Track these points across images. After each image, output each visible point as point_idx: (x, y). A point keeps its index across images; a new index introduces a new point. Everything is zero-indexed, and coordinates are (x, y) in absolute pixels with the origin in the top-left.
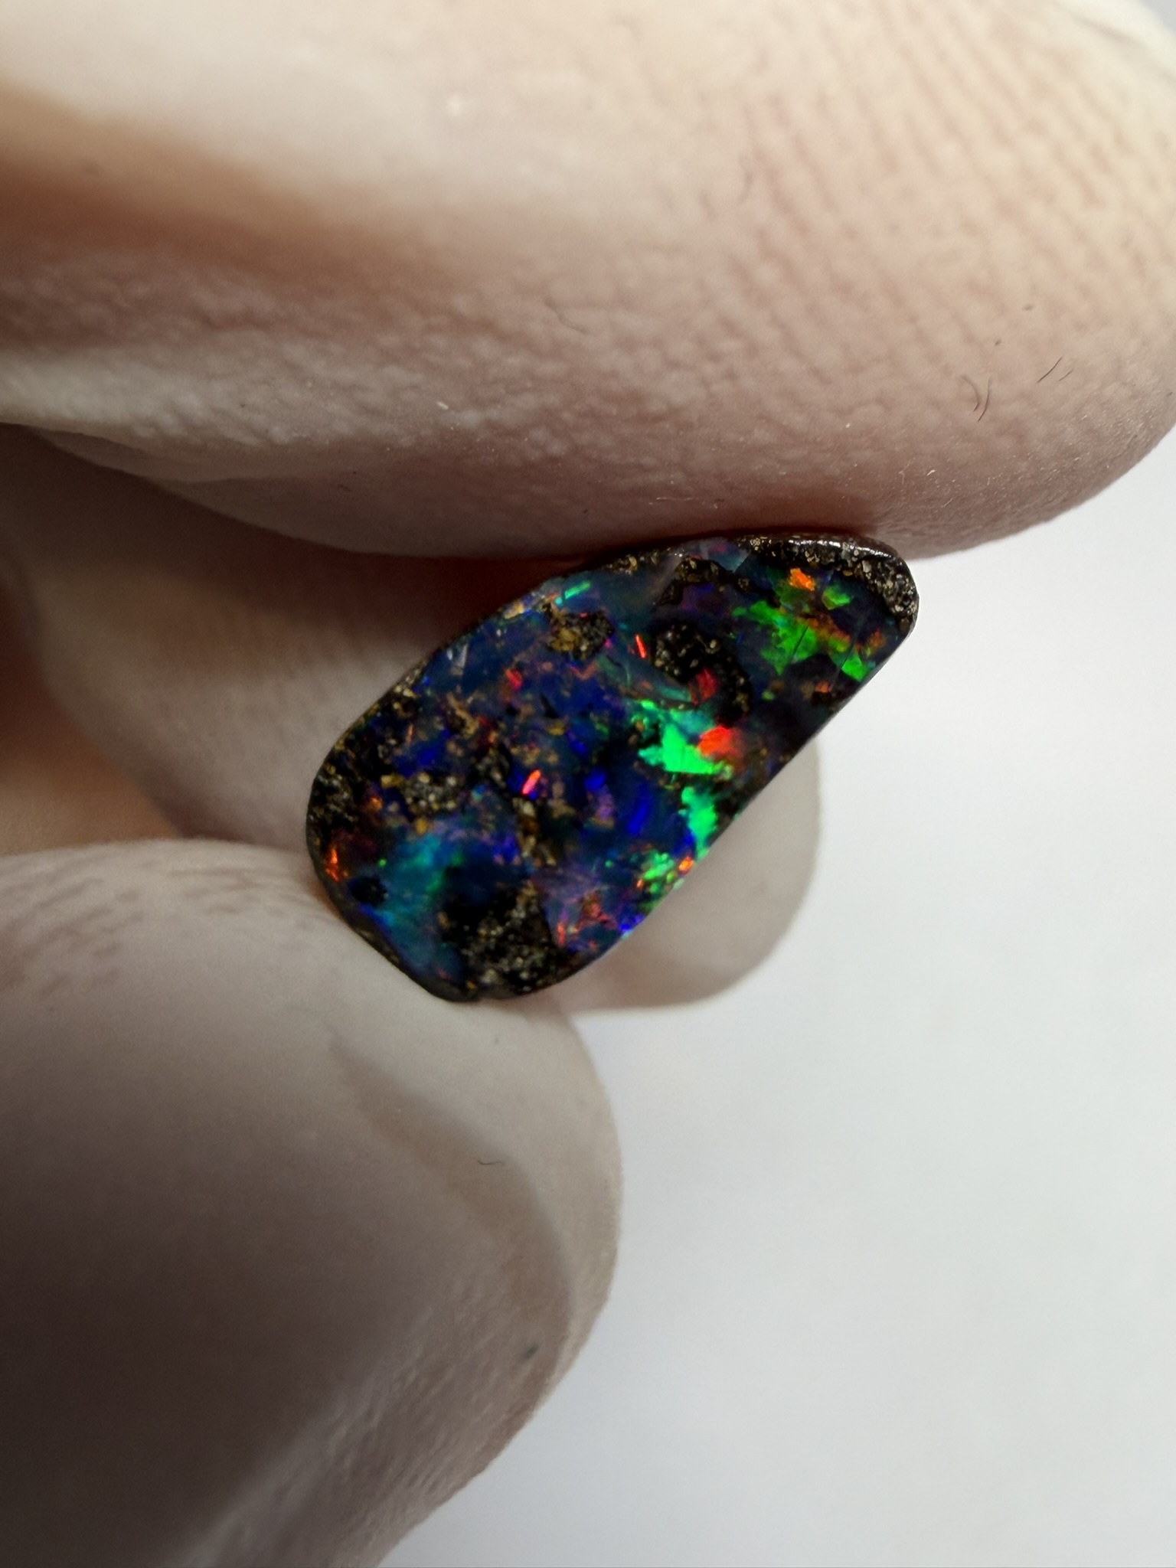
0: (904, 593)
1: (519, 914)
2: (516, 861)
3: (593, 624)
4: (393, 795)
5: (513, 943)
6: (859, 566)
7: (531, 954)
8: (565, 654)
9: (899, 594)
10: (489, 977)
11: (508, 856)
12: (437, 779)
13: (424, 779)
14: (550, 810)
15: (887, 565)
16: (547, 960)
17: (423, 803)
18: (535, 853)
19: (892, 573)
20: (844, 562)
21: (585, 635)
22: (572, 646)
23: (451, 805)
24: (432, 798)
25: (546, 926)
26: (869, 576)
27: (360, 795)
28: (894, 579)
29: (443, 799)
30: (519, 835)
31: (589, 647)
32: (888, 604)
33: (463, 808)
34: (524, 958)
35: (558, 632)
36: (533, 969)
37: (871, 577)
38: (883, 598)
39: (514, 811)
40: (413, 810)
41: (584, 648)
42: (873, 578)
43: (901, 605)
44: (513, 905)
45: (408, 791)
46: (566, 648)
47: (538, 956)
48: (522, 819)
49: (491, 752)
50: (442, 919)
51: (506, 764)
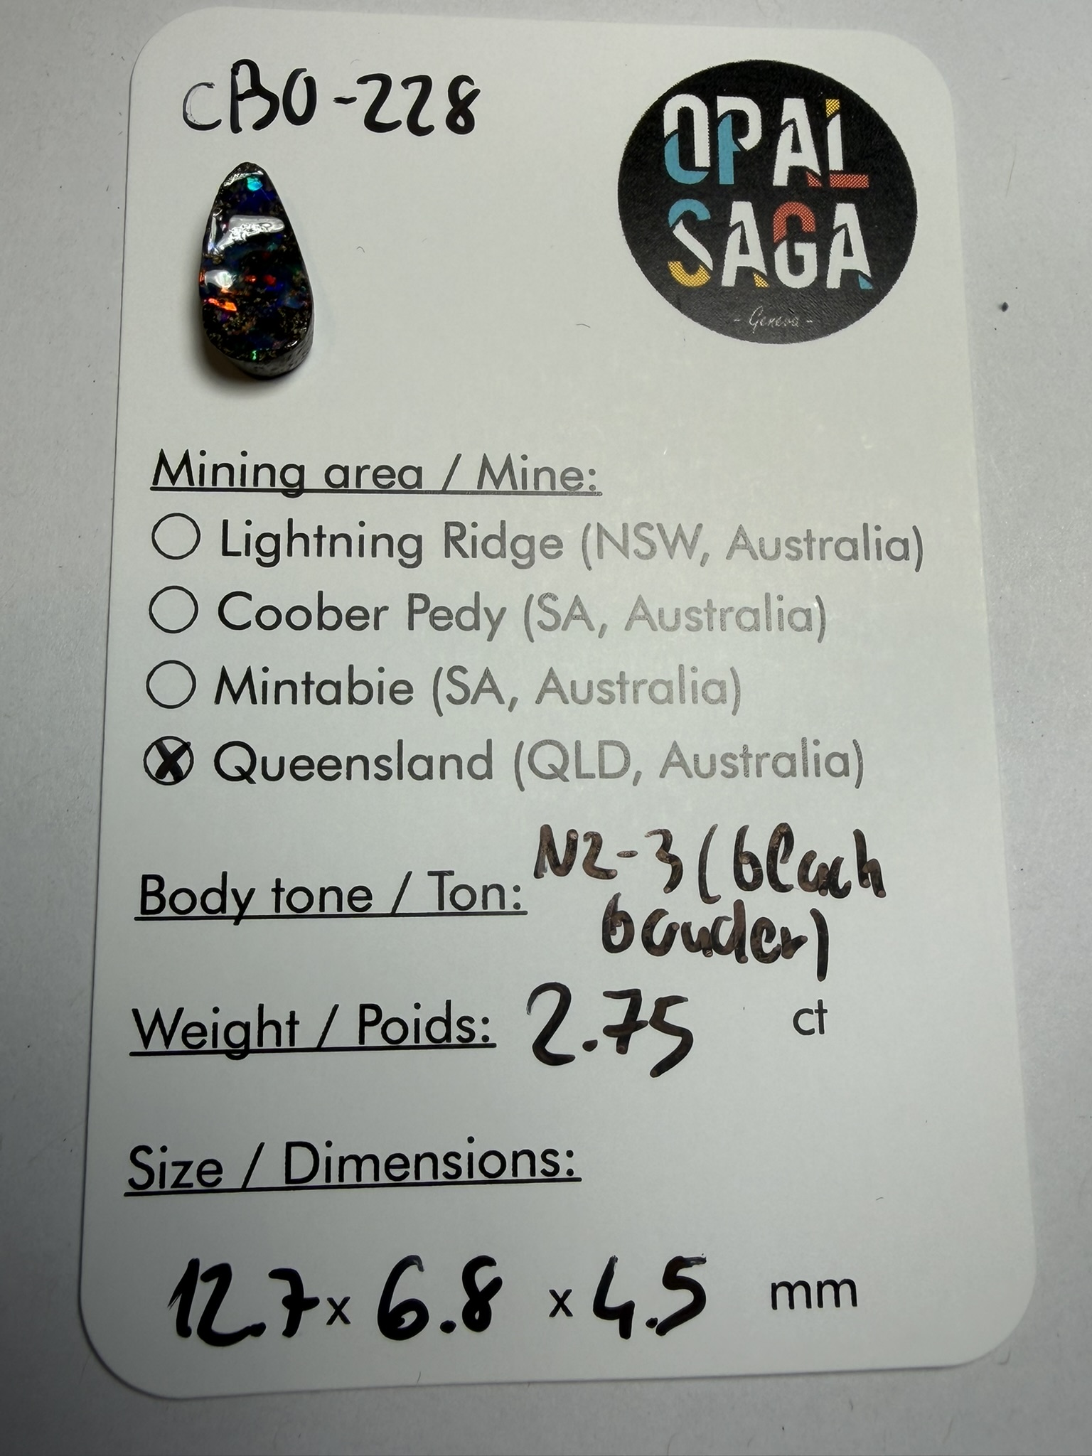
1: (284, 315)
2: (271, 310)
8: (221, 263)
9: (251, 166)
10: (295, 331)
11: (268, 312)
12: (234, 316)
13: (231, 319)
14: (263, 294)
16: (301, 313)
17: (238, 324)
18: (271, 303)
23: (244, 318)
24: (239, 321)
25: (292, 309)
27: (223, 334)
28: (246, 165)
29: (241, 319)
30: (264, 306)
33: (246, 316)
34: (297, 320)
36: (301, 319)
44: (281, 315)
47: (298, 316)
48: (260, 303)
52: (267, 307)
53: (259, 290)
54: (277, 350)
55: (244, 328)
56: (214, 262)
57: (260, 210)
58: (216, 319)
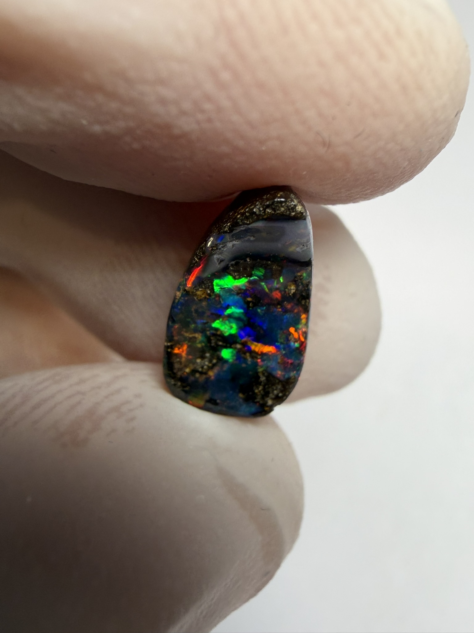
0: (290, 208)
1: (263, 379)
3: (205, 284)
4: (194, 371)
5: (269, 388)
6: (266, 212)
7: (277, 387)
8: (205, 298)
9: (289, 209)
10: (270, 402)
12: (203, 357)
13: (199, 361)
15: (276, 205)
16: (284, 386)
17: (205, 367)
19: (280, 205)
20: (260, 215)
21: (205, 288)
22: (205, 294)
23: (215, 361)
24: (207, 363)
25: (274, 377)
26: (273, 212)
28: (283, 207)
29: (210, 361)
30: (243, 355)
31: (210, 290)
32: (288, 215)
34: (276, 390)
35: (196, 294)
36: (282, 391)
37: (274, 211)
38: (285, 215)
40: (204, 371)
41: (209, 292)
42: (275, 211)
43: (293, 212)
44: (259, 377)
45: (198, 367)
46: (203, 296)
47: (279, 387)
49: (212, 338)
50: (241, 395)
51: (220, 338)
55: (211, 374)
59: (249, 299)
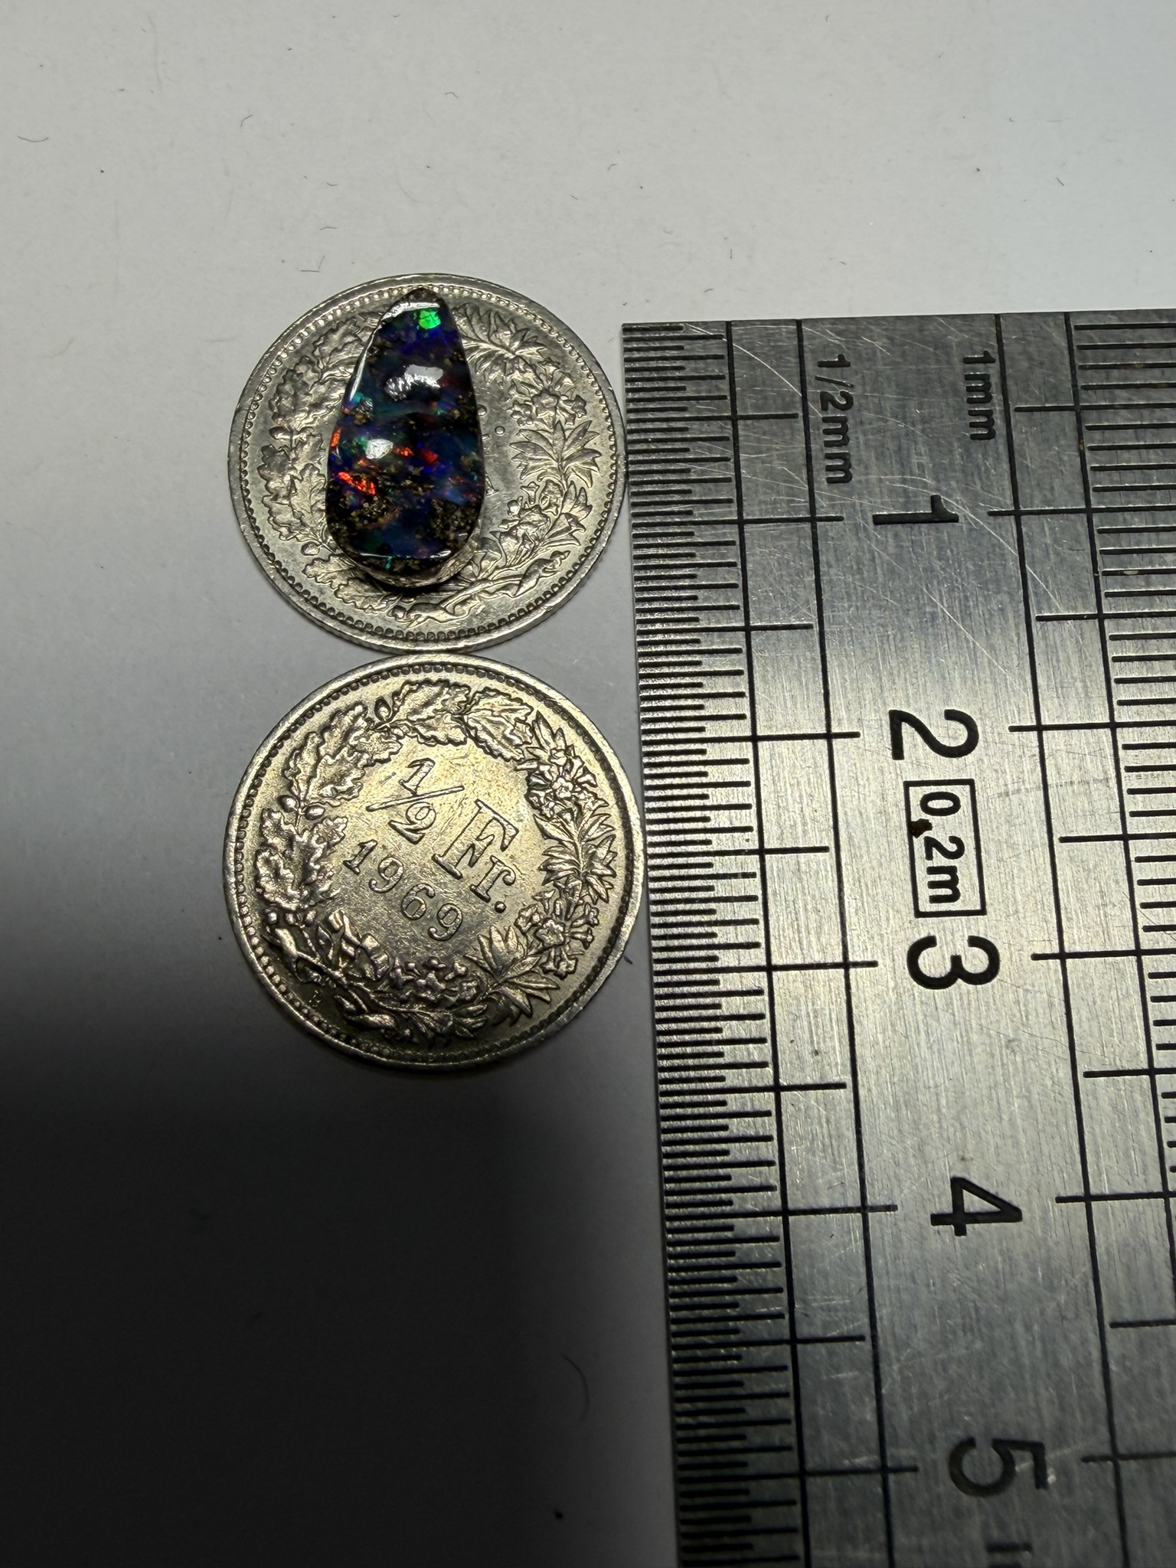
1: (439, 510)
2: (423, 501)
3: (363, 406)
4: (361, 517)
5: (448, 519)
7: (456, 516)
8: (365, 424)
10: (452, 536)
11: (419, 503)
12: (370, 501)
13: (366, 505)
14: (415, 476)
16: (463, 511)
17: (374, 513)
18: (424, 490)
21: (364, 412)
22: (365, 419)
23: (384, 506)
24: (375, 510)
25: (451, 504)
27: (351, 525)
29: (379, 507)
30: (413, 491)
33: (388, 503)
39: (405, 487)
40: (373, 517)
44: (434, 509)
45: (365, 513)
47: (459, 514)
48: (410, 487)
52: (418, 495)
53: (411, 469)
54: (421, 560)
55: (381, 520)
56: (357, 422)
57: (432, 356)
58: (343, 503)
59: (412, 422)
